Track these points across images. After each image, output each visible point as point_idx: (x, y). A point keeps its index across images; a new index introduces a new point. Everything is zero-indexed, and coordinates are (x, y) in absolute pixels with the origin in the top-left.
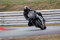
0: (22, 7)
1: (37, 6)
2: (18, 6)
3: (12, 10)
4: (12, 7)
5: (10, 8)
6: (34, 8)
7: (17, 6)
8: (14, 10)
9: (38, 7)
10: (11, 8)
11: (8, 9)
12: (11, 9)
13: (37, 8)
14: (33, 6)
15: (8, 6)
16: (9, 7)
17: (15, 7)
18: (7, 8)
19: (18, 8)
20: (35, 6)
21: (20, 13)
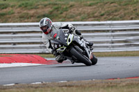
0: (89, 11)
1: (125, 9)
2: (80, 9)
3: (65, 17)
4: (67, 11)
5: (61, 13)
6: (116, 14)
7: (78, 10)
8: (71, 18)
9: (126, 12)
10: (65, 13)
11: (57, 16)
12: (64, 15)
13: (125, 14)
14: (116, 11)
15: (57, 9)
16: (59, 12)
17: (72, 10)
18: (55, 12)
19: (80, 14)
20: (120, 9)
21: (85, 25)
